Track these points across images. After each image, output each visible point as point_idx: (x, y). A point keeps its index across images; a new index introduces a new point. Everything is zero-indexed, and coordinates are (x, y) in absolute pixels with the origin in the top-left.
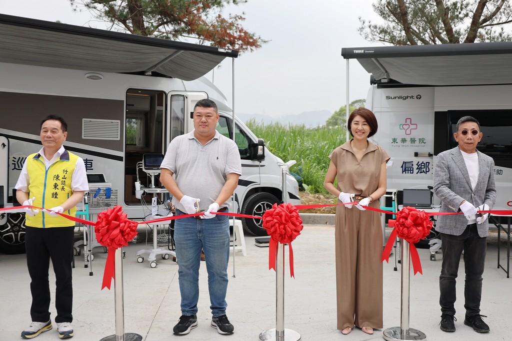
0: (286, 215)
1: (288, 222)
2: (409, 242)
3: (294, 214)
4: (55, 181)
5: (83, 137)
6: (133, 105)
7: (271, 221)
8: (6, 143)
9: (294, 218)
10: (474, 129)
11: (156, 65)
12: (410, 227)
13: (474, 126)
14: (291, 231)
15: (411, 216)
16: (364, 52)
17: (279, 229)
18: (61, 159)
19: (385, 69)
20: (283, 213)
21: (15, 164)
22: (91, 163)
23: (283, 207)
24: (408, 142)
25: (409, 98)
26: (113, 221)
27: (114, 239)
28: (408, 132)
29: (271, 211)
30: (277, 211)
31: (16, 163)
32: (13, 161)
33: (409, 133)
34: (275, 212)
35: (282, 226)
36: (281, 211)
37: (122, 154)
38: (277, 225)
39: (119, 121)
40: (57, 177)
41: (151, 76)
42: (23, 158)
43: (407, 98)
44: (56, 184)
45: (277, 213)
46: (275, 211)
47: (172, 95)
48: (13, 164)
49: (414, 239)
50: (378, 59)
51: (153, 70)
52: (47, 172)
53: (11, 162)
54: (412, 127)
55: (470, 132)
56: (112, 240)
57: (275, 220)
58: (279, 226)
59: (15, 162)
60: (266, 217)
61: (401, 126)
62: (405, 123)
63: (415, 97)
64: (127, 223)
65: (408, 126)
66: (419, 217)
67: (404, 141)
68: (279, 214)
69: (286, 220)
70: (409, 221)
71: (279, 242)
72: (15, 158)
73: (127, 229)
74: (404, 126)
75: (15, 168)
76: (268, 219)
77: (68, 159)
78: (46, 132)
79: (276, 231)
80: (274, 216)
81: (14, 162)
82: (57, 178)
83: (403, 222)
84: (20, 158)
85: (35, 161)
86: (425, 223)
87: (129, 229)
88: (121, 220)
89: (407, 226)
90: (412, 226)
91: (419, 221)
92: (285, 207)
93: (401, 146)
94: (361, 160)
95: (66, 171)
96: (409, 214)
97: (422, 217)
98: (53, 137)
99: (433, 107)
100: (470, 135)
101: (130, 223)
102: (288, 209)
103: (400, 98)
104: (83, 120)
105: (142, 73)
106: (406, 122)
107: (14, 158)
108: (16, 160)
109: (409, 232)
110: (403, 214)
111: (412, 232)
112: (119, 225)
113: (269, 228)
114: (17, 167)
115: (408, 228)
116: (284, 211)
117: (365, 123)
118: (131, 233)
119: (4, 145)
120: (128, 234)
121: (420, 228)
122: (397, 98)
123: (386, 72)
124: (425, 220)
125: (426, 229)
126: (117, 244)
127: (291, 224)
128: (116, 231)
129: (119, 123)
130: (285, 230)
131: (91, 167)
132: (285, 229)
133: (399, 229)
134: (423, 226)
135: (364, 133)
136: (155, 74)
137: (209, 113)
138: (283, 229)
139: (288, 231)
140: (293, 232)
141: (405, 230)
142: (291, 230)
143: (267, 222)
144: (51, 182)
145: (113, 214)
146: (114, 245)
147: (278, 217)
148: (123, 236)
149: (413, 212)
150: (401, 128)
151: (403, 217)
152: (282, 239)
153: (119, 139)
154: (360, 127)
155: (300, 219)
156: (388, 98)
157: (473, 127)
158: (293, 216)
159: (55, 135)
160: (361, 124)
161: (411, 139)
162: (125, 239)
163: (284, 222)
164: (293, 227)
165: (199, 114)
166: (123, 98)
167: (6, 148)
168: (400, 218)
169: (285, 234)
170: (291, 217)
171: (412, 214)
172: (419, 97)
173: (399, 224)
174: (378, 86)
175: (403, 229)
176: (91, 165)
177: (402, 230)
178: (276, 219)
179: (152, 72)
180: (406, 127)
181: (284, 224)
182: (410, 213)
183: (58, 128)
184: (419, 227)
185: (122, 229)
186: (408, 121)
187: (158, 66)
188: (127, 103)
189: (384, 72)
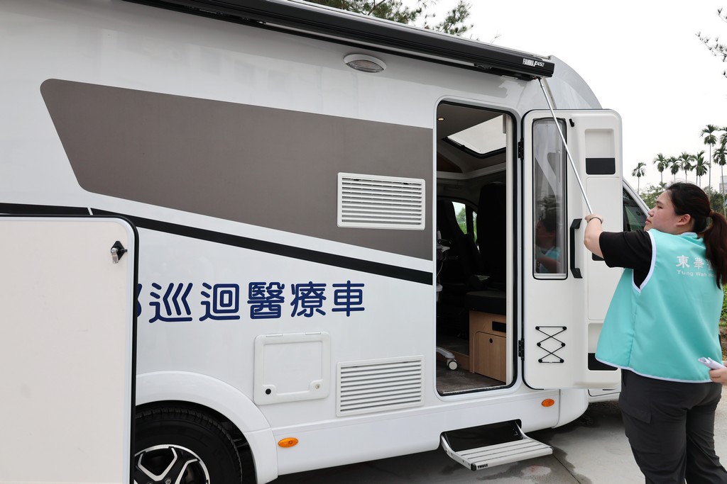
5: (340, 224)
8: (128, 245)
21: (157, 305)
22: (360, 291)
31: (161, 301)
32: (153, 294)
37: (430, 266)
39: (422, 182)
42: (181, 286)
47: (534, 121)
48: (152, 304)
53: (145, 299)
59: (158, 297)
72: (159, 287)
75: (158, 316)
81: (155, 300)
84: (171, 286)
104: (341, 175)
107: (155, 285)
108: (162, 293)
114: (163, 313)
119: (119, 250)
129: (423, 187)
131: (360, 302)
153: (422, 227)
166: (432, 124)
167: (129, 257)
176: (360, 297)
188: (440, 138)
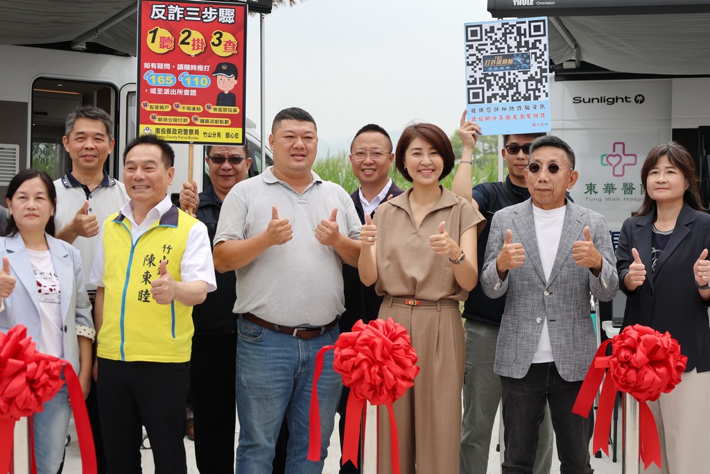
0: (384, 344)
1: (388, 358)
2: (639, 400)
3: (400, 341)
4: (147, 268)
6: (46, 114)
7: (351, 356)
9: (401, 352)
10: (553, 161)
11: (96, 29)
12: (642, 367)
13: (554, 155)
14: (395, 379)
15: (644, 346)
16: (535, 5)
17: (370, 373)
18: (161, 223)
19: (574, 40)
20: (378, 341)
23: (377, 328)
24: (619, 193)
25: (620, 100)
26: (11, 360)
27: (14, 398)
28: (619, 170)
29: (352, 337)
30: (364, 336)
33: (621, 173)
34: (360, 338)
35: (375, 369)
36: (374, 335)
38: (365, 366)
39: (17, 147)
40: (151, 260)
41: (85, 51)
43: (615, 100)
44: (148, 272)
45: (364, 340)
46: (359, 335)
47: (129, 93)
49: (651, 392)
50: (562, 18)
51: (90, 40)
52: (133, 248)
54: (626, 160)
55: (545, 167)
56: (10, 401)
57: (361, 356)
58: (370, 367)
60: (342, 348)
61: (605, 158)
62: (612, 153)
63: (632, 99)
64: (42, 363)
65: (617, 159)
66: (659, 347)
67: (609, 188)
68: (368, 342)
69: (383, 356)
70: (640, 355)
71: (368, 403)
73: (42, 375)
74: (611, 159)
76: (346, 352)
77: (176, 224)
78: (133, 169)
79: (362, 377)
80: (357, 347)
82: (150, 262)
83: (626, 357)
85: (117, 225)
86: (671, 360)
87: (45, 376)
88: (27, 356)
89: (636, 366)
90: (646, 365)
91: (660, 355)
92: (381, 328)
93: (603, 200)
94: (421, 225)
95: (169, 248)
96: (639, 340)
97: (666, 346)
98: (147, 178)
99: (669, 120)
100: (544, 173)
101: (47, 363)
102: (388, 331)
103: (601, 100)
105: (67, 46)
106: (614, 151)
109: (640, 378)
110: (627, 341)
111: (647, 378)
112: (24, 368)
113: (347, 373)
115: (637, 370)
116: (380, 337)
117: (433, 151)
118: (51, 383)
120: (45, 386)
121: (662, 370)
122: (595, 101)
123: (576, 46)
124: (672, 353)
125: (674, 372)
126: (19, 410)
127: (393, 363)
128: (19, 382)
129: (18, 151)
130: (382, 377)
132: (381, 373)
133: (618, 371)
134: (667, 364)
135: (433, 170)
136: (95, 49)
137: (309, 132)
138: (378, 374)
139: (388, 378)
140: (400, 381)
141: (632, 373)
142: (395, 376)
143: (344, 358)
144: (139, 269)
145: (9, 344)
146: (14, 412)
147: (366, 348)
148: (33, 390)
149: (647, 336)
150: (605, 162)
151: (627, 347)
152: (375, 395)
154: (426, 159)
155: (412, 353)
156: (577, 100)
157: (553, 158)
158: (398, 347)
159: (150, 175)
160: (426, 152)
161: (625, 185)
162: (37, 396)
163: (379, 358)
164: (398, 370)
165: (290, 134)
166: (26, 97)
168: (621, 348)
169: (381, 385)
170: (394, 349)
171: (645, 339)
172: (640, 99)
173: (619, 361)
174: (556, 75)
175: (627, 372)
177: (625, 375)
178: (364, 352)
179: (88, 44)
180: (614, 160)
181: (381, 364)
182: (642, 338)
183: (156, 161)
184: (659, 367)
185: (30, 376)
186: (619, 148)
187: (101, 31)
188: (35, 110)
189: (573, 46)
